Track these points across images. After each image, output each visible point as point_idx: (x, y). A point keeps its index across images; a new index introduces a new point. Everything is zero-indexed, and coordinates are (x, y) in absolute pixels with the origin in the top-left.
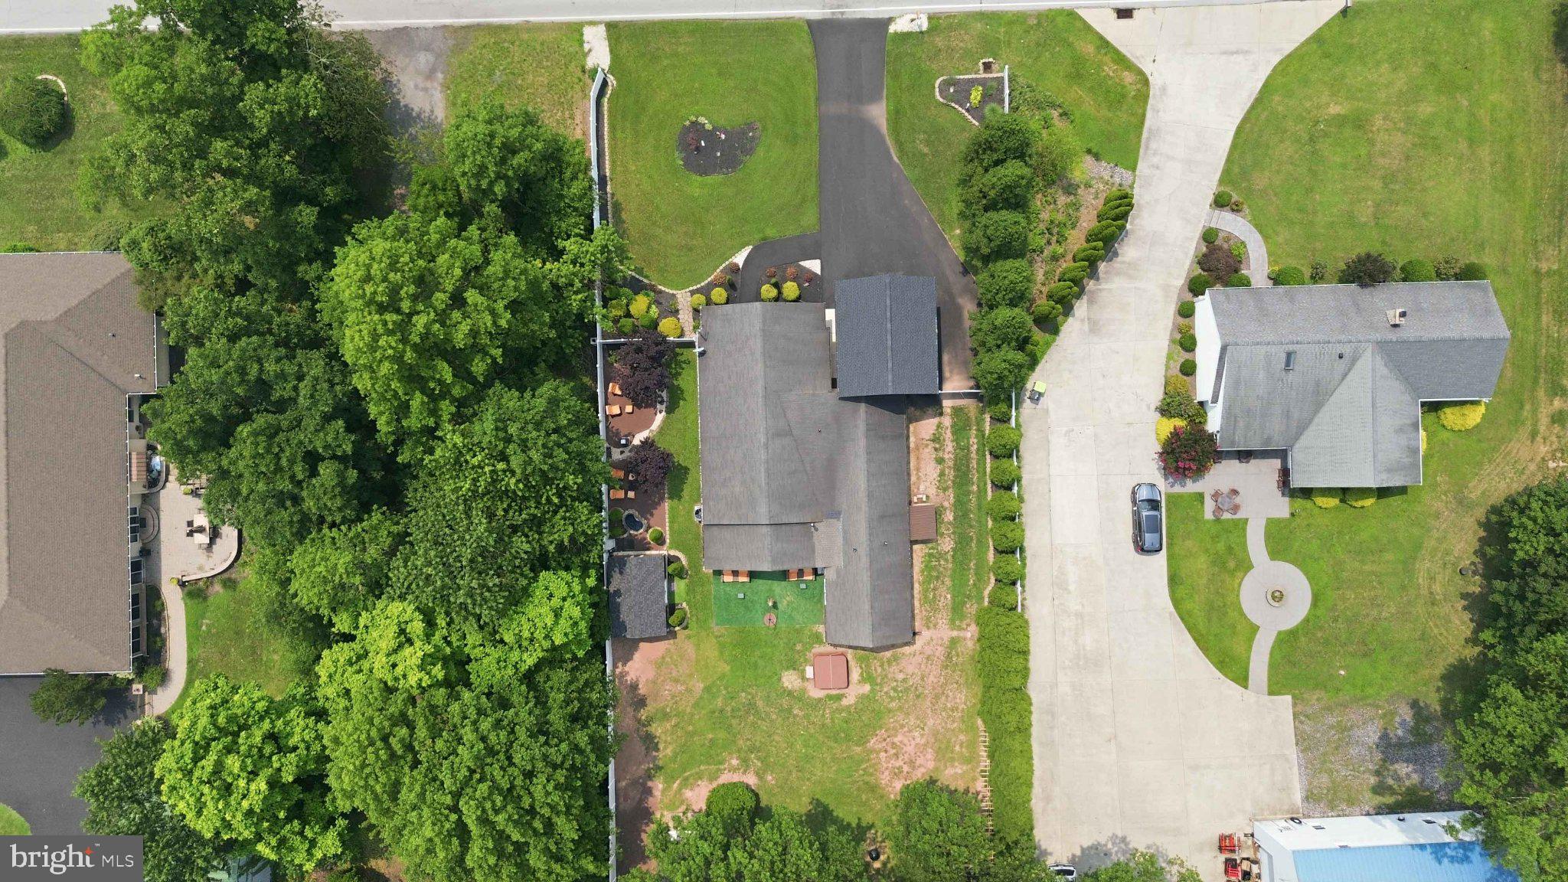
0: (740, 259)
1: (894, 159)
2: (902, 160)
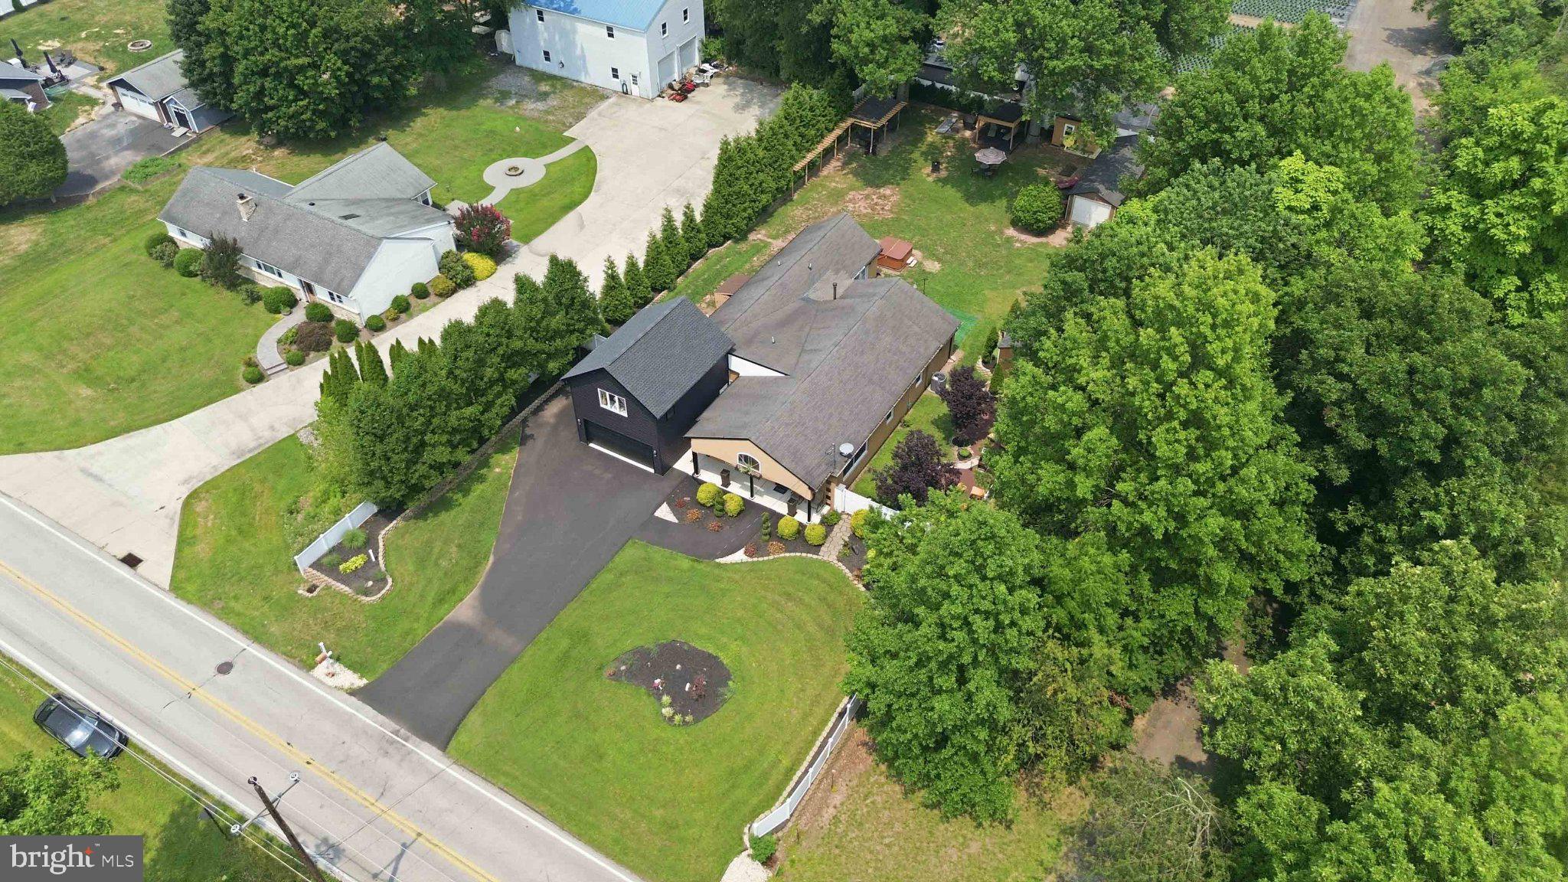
0: (740, 556)
1: (494, 563)
2: (486, 558)
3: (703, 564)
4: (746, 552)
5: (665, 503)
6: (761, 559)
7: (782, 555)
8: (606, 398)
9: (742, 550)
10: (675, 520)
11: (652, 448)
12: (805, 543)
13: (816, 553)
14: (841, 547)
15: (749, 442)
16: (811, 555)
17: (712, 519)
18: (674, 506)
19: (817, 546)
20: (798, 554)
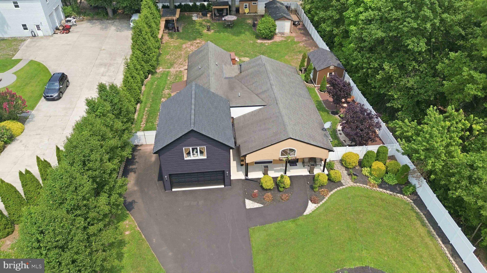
0: (311, 207)
3: (300, 221)
4: (314, 202)
5: (246, 199)
6: (323, 201)
7: (330, 194)
8: (190, 152)
9: (310, 202)
10: (261, 205)
11: (224, 171)
12: (333, 183)
13: (342, 185)
14: (348, 176)
15: (290, 140)
16: (341, 187)
17: (279, 195)
18: (253, 198)
19: (340, 182)
20: (336, 190)
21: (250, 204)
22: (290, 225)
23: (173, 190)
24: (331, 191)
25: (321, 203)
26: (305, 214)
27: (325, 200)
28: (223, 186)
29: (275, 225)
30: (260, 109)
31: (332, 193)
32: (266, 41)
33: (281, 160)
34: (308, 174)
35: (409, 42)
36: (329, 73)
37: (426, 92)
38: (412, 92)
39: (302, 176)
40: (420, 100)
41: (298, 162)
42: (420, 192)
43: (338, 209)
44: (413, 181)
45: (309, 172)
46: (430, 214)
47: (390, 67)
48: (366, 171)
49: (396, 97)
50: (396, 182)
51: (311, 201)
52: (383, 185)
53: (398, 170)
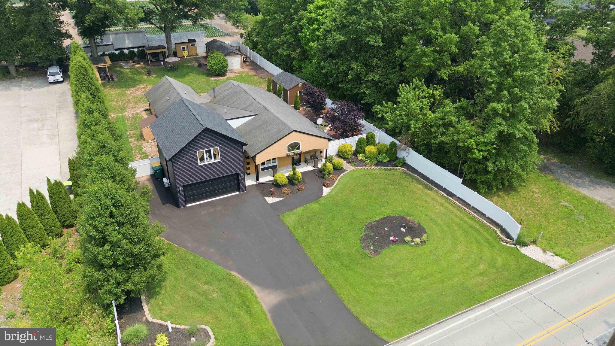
0: (327, 190)
1: (239, 273)
2: (230, 275)
3: (321, 200)
4: (327, 186)
5: (265, 198)
6: (335, 184)
7: (338, 178)
8: (203, 156)
9: (324, 188)
10: (282, 199)
11: (237, 174)
12: (337, 171)
13: (345, 170)
14: (348, 164)
15: (294, 133)
16: (346, 172)
17: (295, 188)
18: (271, 194)
19: (342, 168)
20: (342, 175)
21: (270, 200)
22: (314, 206)
23: (187, 206)
24: (339, 176)
25: (334, 186)
26: (323, 195)
27: (336, 183)
28: (238, 193)
29: (302, 208)
30: (252, 119)
31: (339, 177)
32: (220, 78)
33: (288, 156)
34: (314, 168)
35: (368, 39)
36: (298, 91)
37: (391, 82)
38: (380, 85)
39: (309, 171)
40: (388, 90)
41: (300, 162)
42: (409, 161)
43: (350, 187)
44: (401, 154)
45: (314, 167)
46: (422, 174)
47: (358, 66)
48: (361, 157)
49: (367, 93)
50: (388, 159)
51: (325, 186)
52: (379, 163)
53: (387, 149)
